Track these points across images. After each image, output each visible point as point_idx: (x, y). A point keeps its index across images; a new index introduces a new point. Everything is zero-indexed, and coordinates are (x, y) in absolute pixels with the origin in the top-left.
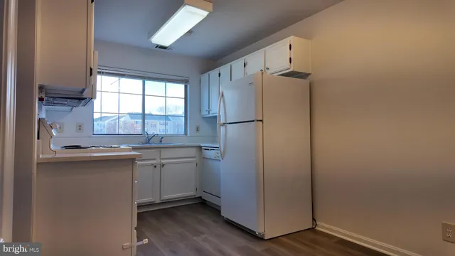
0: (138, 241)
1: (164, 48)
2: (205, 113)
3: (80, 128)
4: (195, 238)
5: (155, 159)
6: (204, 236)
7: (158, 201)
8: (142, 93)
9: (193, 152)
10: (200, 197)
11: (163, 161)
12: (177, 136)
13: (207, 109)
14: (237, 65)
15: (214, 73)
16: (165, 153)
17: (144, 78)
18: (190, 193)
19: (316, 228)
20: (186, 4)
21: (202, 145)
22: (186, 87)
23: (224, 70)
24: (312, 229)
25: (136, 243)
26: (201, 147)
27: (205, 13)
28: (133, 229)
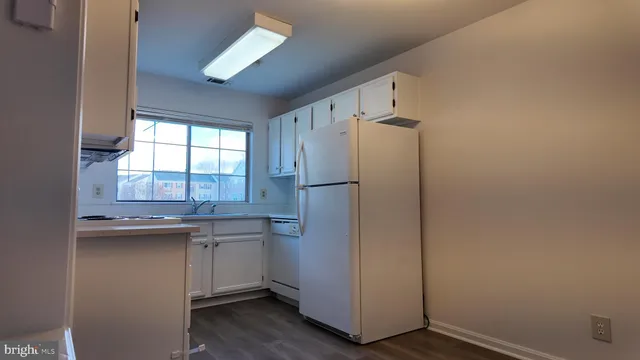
0: (191, 348)
1: (221, 82)
2: (274, 172)
3: (98, 191)
4: (265, 344)
5: (206, 236)
6: (278, 342)
7: (208, 295)
8: (186, 143)
9: (258, 226)
10: (268, 290)
11: (218, 239)
12: (235, 203)
13: (278, 166)
14: (321, 107)
15: (288, 118)
16: (219, 228)
17: (189, 123)
18: (255, 283)
19: (430, 328)
20: (257, 26)
21: (271, 216)
22: (248, 135)
23: (303, 113)
24: (424, 330)
25: (189, 352)
26: (269, 219)
27: (281, 39)
28: (186, 330)
